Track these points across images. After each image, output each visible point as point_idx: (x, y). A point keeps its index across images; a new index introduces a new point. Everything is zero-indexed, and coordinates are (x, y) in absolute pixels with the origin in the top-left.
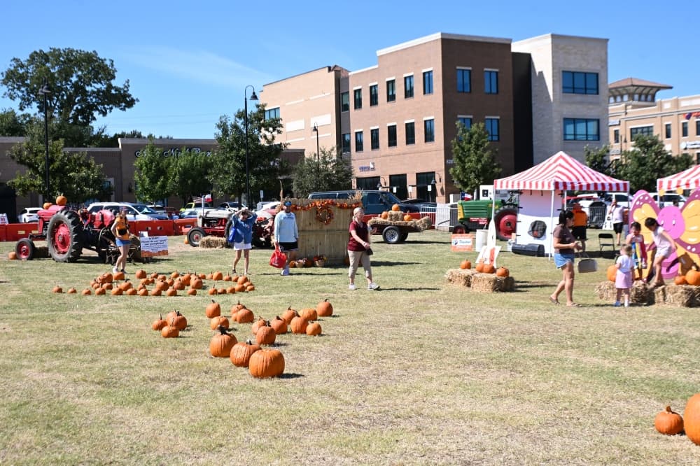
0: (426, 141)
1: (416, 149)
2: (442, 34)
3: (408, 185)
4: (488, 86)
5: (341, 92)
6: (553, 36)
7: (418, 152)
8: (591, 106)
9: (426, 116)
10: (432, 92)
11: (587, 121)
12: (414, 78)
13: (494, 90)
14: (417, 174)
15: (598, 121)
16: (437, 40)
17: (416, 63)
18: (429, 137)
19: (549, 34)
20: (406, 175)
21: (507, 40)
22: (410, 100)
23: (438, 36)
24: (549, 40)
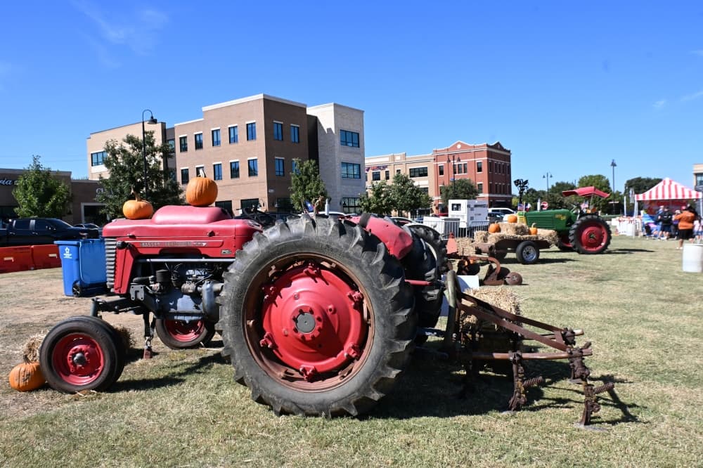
0: (250, 175)
1: (239, 182)
2: (264, 95)
3: (233, 209)
4: (293, 137)
5: (168, 139)
6: (335, 104)
7: (243, 184)
8: (355, 155)
9: (250, 157)
10: (255, 139)
11: (353, 165)
12: (238, 129)
13: (297, 141)
14: (242, 200)
15: (359, 165)
16: (259, 100)
17: (240, 117)
18: (252, 172)
19: (332, 104)
20: (231, 201)
21: (304, 105)
22: (233, 145)
23: (261, 96)
24: (332, 108)
